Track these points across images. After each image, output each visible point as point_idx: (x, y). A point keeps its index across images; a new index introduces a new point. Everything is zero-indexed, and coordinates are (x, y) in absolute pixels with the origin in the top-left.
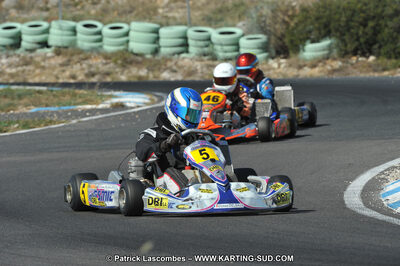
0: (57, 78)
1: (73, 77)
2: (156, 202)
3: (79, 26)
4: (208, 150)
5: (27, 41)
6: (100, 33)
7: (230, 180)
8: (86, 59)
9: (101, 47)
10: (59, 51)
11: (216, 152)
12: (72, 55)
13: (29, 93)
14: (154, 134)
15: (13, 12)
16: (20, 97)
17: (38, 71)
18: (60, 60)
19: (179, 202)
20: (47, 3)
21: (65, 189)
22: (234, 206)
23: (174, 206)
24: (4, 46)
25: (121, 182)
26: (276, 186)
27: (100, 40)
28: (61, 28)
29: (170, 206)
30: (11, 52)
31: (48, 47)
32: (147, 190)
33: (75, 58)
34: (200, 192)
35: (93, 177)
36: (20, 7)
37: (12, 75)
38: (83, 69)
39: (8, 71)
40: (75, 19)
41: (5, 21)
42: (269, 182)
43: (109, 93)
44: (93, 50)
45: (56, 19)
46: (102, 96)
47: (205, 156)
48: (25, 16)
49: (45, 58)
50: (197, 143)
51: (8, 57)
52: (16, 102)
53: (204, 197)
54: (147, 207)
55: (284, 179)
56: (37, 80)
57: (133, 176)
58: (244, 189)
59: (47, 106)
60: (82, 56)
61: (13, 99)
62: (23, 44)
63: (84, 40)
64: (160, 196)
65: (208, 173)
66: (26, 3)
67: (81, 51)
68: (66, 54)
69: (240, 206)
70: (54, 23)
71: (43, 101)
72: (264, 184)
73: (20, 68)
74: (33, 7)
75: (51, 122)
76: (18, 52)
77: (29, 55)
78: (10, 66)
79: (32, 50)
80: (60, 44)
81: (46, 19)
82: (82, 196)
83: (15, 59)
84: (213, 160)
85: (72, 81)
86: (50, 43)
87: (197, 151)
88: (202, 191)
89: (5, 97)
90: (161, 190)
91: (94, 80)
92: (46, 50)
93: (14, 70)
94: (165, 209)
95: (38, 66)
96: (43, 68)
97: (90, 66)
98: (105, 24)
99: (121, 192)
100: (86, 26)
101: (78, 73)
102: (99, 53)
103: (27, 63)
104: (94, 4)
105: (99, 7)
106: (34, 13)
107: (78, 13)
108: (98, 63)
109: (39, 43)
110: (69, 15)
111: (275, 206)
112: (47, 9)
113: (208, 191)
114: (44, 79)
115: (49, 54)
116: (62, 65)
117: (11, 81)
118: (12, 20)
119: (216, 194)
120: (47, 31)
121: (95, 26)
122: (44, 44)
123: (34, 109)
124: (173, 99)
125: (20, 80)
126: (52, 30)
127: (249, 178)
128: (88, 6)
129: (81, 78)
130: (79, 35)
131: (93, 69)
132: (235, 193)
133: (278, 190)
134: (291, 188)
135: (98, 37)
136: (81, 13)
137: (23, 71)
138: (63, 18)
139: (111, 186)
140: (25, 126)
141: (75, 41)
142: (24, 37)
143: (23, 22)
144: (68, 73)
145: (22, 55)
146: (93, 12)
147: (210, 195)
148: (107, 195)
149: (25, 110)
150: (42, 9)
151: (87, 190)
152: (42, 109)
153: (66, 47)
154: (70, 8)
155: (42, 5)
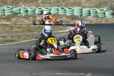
3: (60, 8)
6: (65, 10)
8: (61, 18)
9: (66, 14)
10: (54, 15)
12: (57, 16)
15: (41, 4)
20: (50, 2)
27: (66, 12)
28: (54, 9)
30: (40, 16)
33: (58, 17)
36: (43, 3)
40: (58, 6)
41: (39, 7)
43: (68, 27)
44: (63, 15)
45: (53, 6)
46: (66, 28)
48: (44, 5)
51: (39, 17)
60: (60, 17)
61: (41, 29)
63: (61, 12)
66: (44, 2)
67: (60, 15)
68: (56, 16)
70: (52, 7)
74: (46, 3)
76: (42, 16)
80: (54, 13)
81: (50, 6)
86: (51, 13)
89: (39, 28)
91: (64, 23)
92: (50, 15)
98: (67, 8)
100: (62, 8)
102: (65, 16)
104: (64, 2)
105: (65, 3)
106: (47, 5)
107: (59, 4)
108: (65, 19)
110: (57, 5)
112: (51, 4)
118: (41, 7)
120: (50, 10)
121: (64, 8)
122: (50, 13)
126: (52, 10)
128: (62, 2)
130: (59, 11)
135: (65, 11)
136: (60, 4)
138: (55, 6)
141: (58, 13)
143: (44, 7)
146: (63, 4)
150: (49, 3)
153: (56, 14)
154: (57, 3)
155: (49, 2)
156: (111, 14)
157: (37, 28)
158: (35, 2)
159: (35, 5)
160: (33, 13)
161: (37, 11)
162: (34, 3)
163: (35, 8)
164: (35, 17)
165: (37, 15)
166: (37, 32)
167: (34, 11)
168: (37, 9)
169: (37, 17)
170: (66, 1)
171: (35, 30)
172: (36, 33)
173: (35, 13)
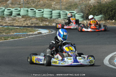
0: (23, 24)
1: (27, 24)
2: (55, 62)
3: (29, 10)
4: (70, 47)
5: (14, 13)
6: (35, 12)
7: (76, 56)
8: (31, 19)
9: (35, 16)
10: (23, 17)
11: (72, 48)
12: (27, 18)
13: (14, 29)
14: (54, 42)
15: (10, 5)
16: (11, 30)
17: (17, 22)
18: (23, 19)
19: (62, 62)
20: (20, 3)
21: (28, 58)
22: (78, 64)
23: (60, 64)
24: (7, 15)
25: (44, 56)
26: (90, 58)
27: (35, 14)
28: (24, 10)
29: (59, 63)
30: (9, 17)
31: (20, 15)
32: (52, 59)
33: (28, 19)
34: (68, 60)
35: (36, 54)
36: (12, 4)
37: (9, 23)
38: (30, 22)
39: (8, 22)
40: (28, 8)
41: (8, 8)
42: (88, 57)
44: (33, 16)
45: (23, 7)
46: (35, 30)
47: (69, 49)
48: (13, 6)
49: (19, 19)
50: (67, 45)
51: (8, 18)
52: (10, 31)
53: (69, 61)
54: (52, 64)
55: (92, 56)
56: (16, 25)
57: (48, 54)
58: (81, 59)
59: (19, 33)
61: (9, 30)
62: (13, 14)
63: (30, 14)
64: (56, 60)
65: (70, 54)
66: (14, 3)
67: (30, 17)
68: (25, 18)
69: (80, 64)
70: (22, 9)
71: (18, 31)
72: (86, 57)
73: (11, 21)
74: (16, 4)
75: (20, 37)
76: (11, 17)
77: (14, 18)
78: (9, 21)
79: (15, 16)
80: (23, 15)
81: (20, 7)
82: (33, 60)
83: (10, 19)
84: (72, 50)
85: (27, 25)
87: (67, 48)
88: (68, 59)
89: (7, 30)
90: (56, 59)
91: (33, 25)
92: (19, 16)
93: (10, 22)
94: (58, 64)
95: (17, 21)
96: (18, 21)
97: (32, 21)
98: (36, 9)
99: (45, 59)
100: (31, 10)
101: (29, 23)
102: (35, 18)
103: (14, 20)
105: (35, 4)
106: (16, 6)
107: (29, 6)
108: (34, 20)
109: (17, 14)
110: (27, 6)
111: (90, 64)
112: (20, 5)
113: (70, 59)
114: (18, 25)
115: (20, 18)
116: (24, 21)
117: (9, 25)
118: (10, 7)
119: (73, 60)
120: (20, 11)
121: (34, 10)
122: (19, 15)
123: (15, 34)
124: (59, 32)
125: (12, 25)
126: (21, 11)
127: (82, 56)
128: (32, 4)
129: (29, 25)
130: (29, 12)
131: (33, 22)
132: (78, 60)
133: (90, 59)
134: (94, 59)
135: (35, 13)
136: (30, 6)
137: (13, 22)
138: (25, 7)
139: (42, 57)
140: (13, 38)
141: (27, 15)
142: (13, 12)
143: (13, 8)
144: (25, 23)
145: (12, 17)
146: (33, 6)
147: (71, 61)
148: (41, 60)
149: (13, 34)
150: (18, 5)
151: (34, 58)
152: (18, 34)
153: (25, 16)
154: (27, 4)
155: (18, 3)
156: (81, 17)
157: (5, 30)
158: (4, 2)
159: (5, 6)
160: (2, 14)
161: (6, 12)
162: (3, 4)
163: (4, 8)
164: (4, 17)
165: (6, 16)
166: (6, 33)
167: (3, 11)
168: (6, 10)
169: (6, 18)
170: (36, 3)
171: (4, 31)
172: (4, 34)
173: (4, 14)
